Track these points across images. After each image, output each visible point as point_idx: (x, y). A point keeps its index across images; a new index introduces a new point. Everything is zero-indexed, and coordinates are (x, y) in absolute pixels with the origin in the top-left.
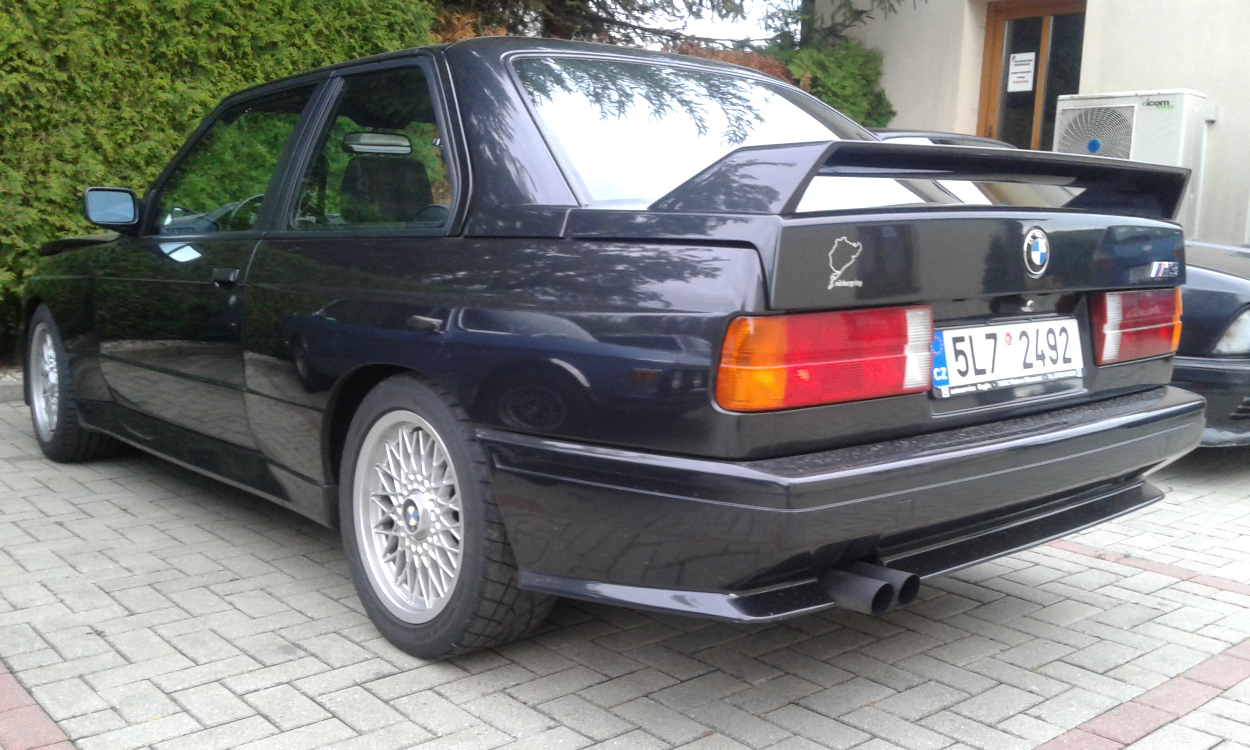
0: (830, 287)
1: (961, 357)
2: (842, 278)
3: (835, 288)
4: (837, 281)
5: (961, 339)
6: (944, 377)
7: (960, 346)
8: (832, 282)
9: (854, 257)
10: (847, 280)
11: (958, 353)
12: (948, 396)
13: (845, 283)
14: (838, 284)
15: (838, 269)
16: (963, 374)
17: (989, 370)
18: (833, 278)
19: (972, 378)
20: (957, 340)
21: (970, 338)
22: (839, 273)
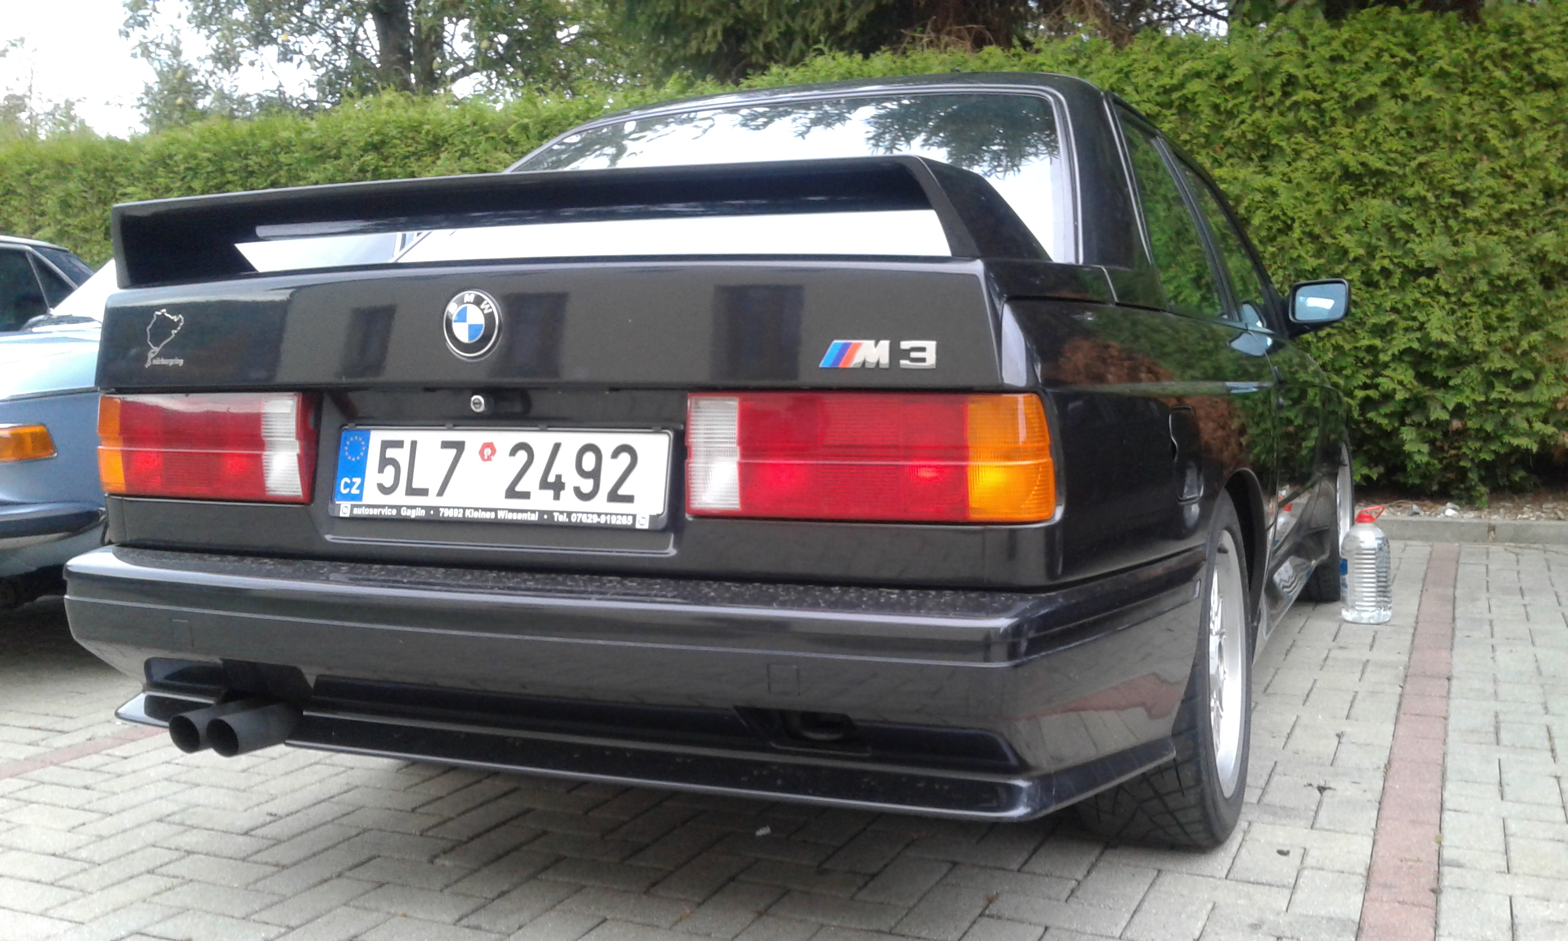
0: (147, 366)
1: (390, 470)
2: (159, 355)
3: (153, 366)
4: (155, 358)
5: (399, 444)
6: (355, 491)
7: (391, 453)
8: (149, 360)
9: (174, 332)
10: (166, 357)
11: (384, 462)
12: (348, 515)
13: (164, 362)
14: (156, 362)
15: (156, 345)
16: (384, 490)
17: (434, 490)
18: (151, 355)
19: (399, 497)
20: (386, 445)
21: (414, 444)
22: (157, 349)
